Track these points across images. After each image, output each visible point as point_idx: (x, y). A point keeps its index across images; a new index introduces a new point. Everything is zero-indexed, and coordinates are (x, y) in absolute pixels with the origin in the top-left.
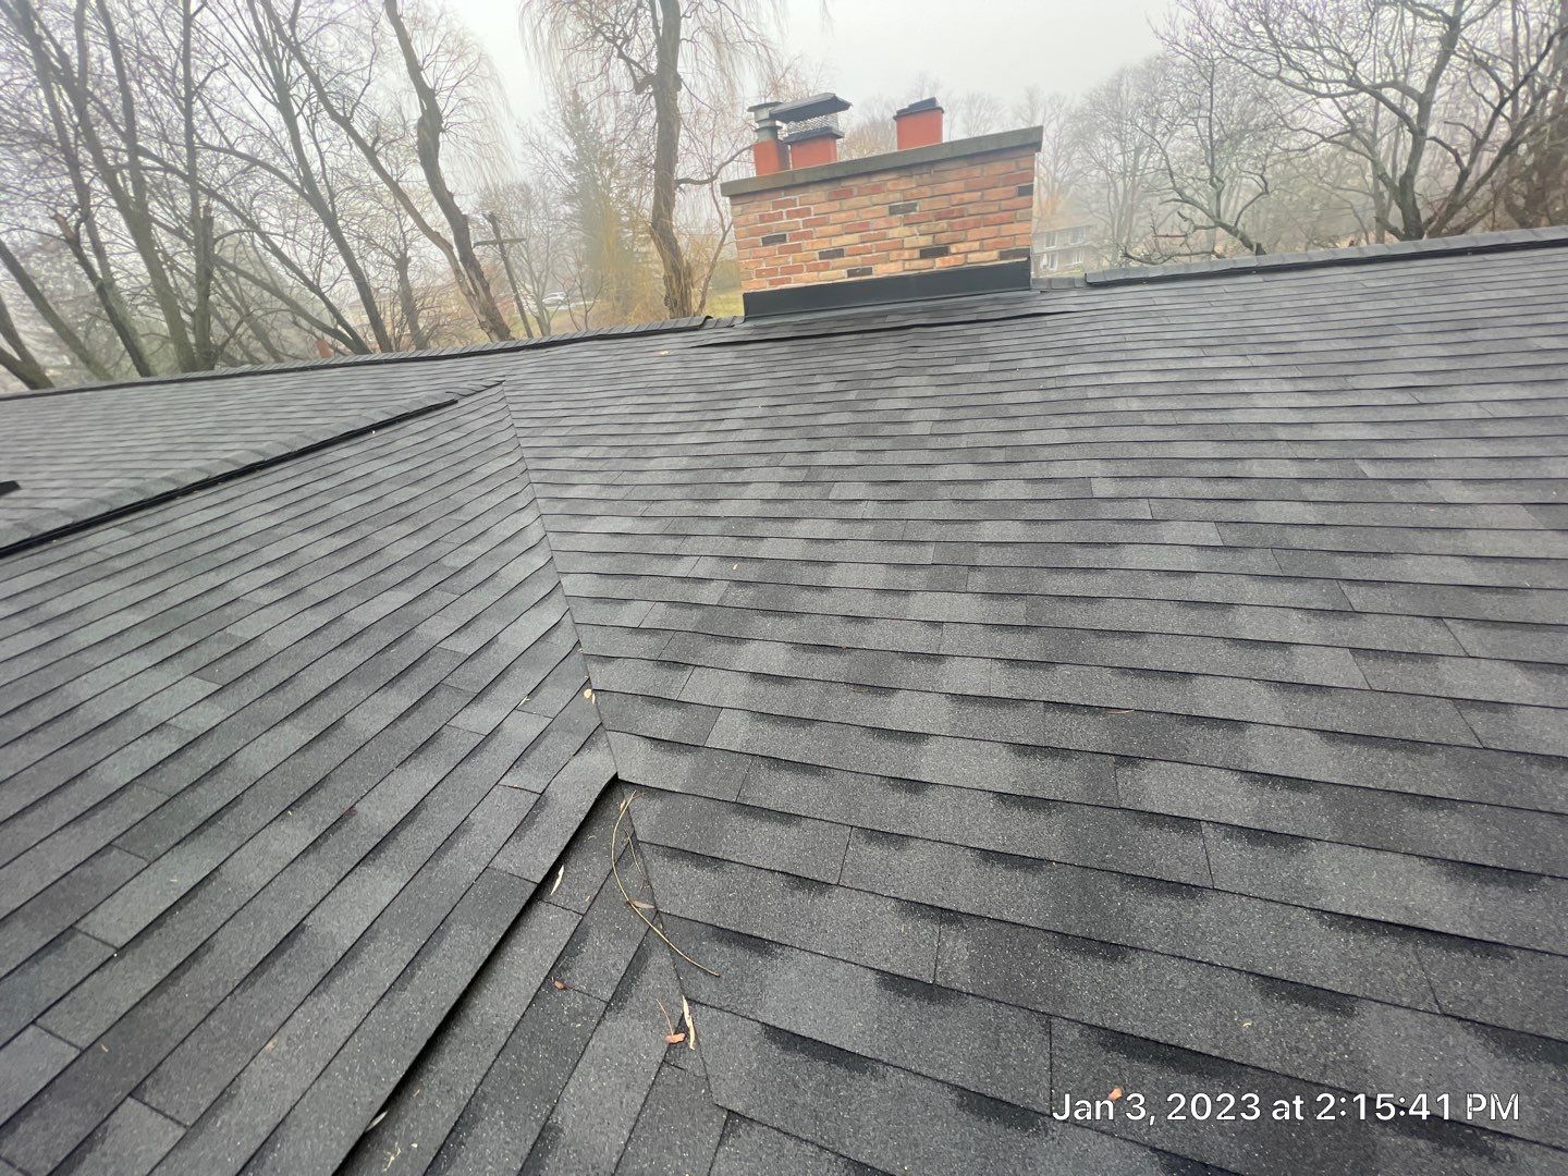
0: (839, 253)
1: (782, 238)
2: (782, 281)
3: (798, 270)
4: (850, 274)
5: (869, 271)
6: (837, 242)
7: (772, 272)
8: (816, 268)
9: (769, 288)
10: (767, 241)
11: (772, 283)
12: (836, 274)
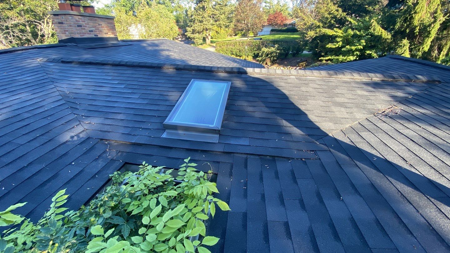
1: (81, 26)
2: (83, 36)
4: (95, 36)
5: (98, 36)
6: (92, 29)
7: (80, 33)
8: (88, 34)
10: (78, 26)
11: (81, 36)
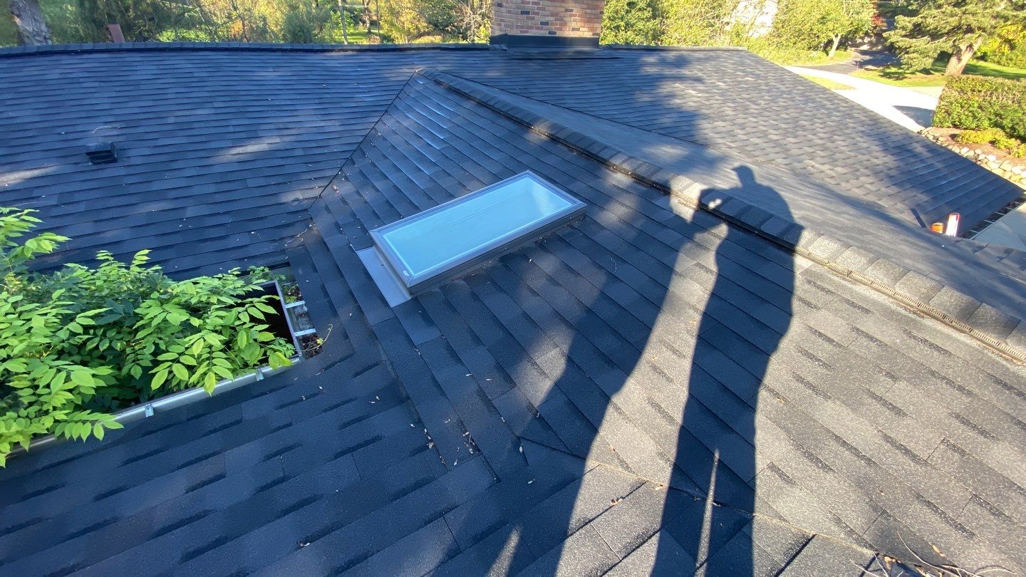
0: (547, 23)
1: (528, 13)
2: (525, 32)
3: (531, 28)
4: (550, 33)
5: (555, 33)
6: (547, 19)
9: (520, 34)
10: (523, 13)
12: (544, 33)
